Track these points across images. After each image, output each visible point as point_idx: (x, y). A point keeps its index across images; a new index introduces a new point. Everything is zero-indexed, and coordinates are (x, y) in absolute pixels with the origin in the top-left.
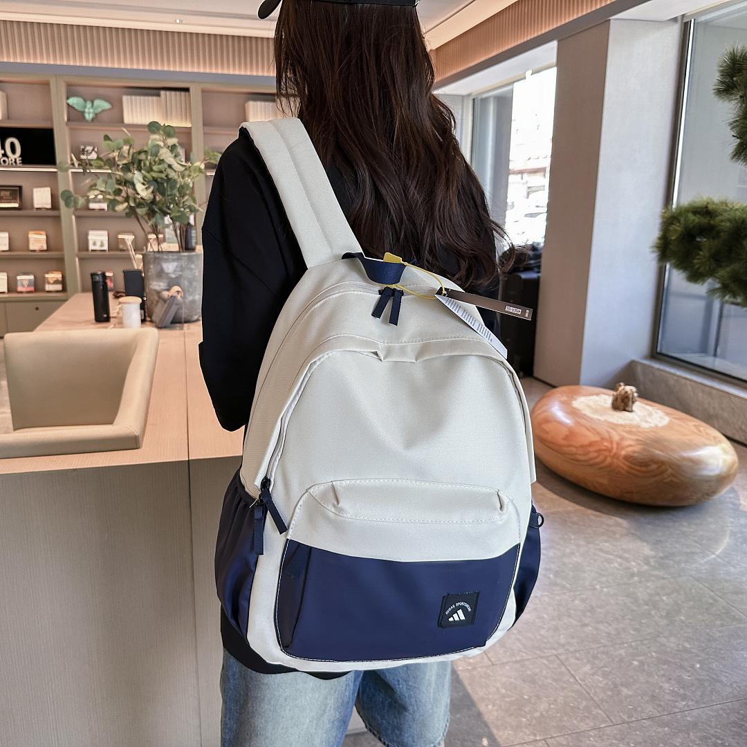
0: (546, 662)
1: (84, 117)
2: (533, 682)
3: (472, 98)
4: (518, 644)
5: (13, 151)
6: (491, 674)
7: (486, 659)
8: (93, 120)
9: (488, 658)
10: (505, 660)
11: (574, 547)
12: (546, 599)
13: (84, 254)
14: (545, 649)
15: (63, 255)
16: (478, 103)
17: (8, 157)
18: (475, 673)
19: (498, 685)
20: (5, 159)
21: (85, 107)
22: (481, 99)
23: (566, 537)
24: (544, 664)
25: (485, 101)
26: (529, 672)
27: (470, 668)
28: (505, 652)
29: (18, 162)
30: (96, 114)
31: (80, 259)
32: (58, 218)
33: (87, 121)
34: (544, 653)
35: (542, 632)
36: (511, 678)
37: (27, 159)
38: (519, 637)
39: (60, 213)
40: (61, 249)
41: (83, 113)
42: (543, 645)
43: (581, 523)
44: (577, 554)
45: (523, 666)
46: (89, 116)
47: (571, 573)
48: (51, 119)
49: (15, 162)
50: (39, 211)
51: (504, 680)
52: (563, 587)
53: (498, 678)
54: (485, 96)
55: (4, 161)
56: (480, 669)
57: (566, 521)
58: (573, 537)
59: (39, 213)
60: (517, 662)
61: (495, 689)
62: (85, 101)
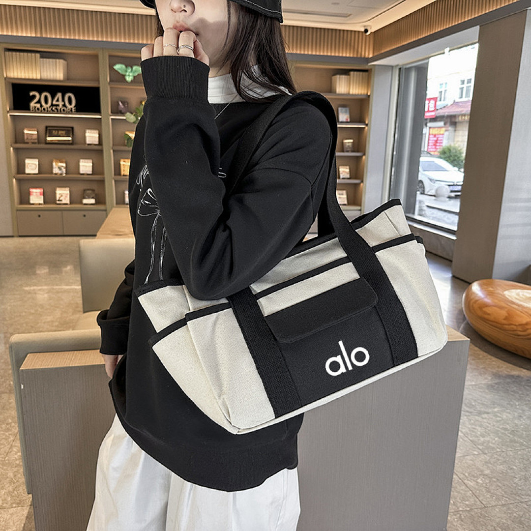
0: (525, 506)
1: (125, 79)
2: (521, 523)
3: (399, 67)
4: (500, 490)
5: (70, 103)
6: (487, 515)
7: (478, 503)
8: (132, 81)
9: (480, 501)
10: (494, 504)
11: (521, 411)
12: (511, 453)
13: (118, 178)
14: (523, 495)
15: (104, 178)
16: (404, 72)
17: (66, 107)
18: (473, 514)
19: (494, 524)
20: (64, 108)
21: (126, 71)
22: (405, 69)
23: (512, 403)
24: (525, 508)
25: (408, 70)
26: (515, 514)
27: (468, 509)
28: (492, 497)
29: (73, 111)
30: (134, 77)
31: (115, 181)
32: (101, 151)
33: (127, 82)
34: (523, 498)
35: (516, 480)
36: (502, 519)
37: (79, 109)
38: (500, 485)
39: (102, 148)
40: (103, 174)
41: (124, 76)
42: (520, 492)
43: (520, 392)
44: (525, 417)
45: (509, 509)
46: (129, 79)
47: (524, 433)
48: (98, 80)
49: (71, 111)
50: (89, 146)
51: (498, 520)
52: (522, 444)
53: (492, 518)
54: (408, 66)
55: (64, 110)
56: (476, 510)
57: (508, 390)
58: (517, 404)
59: (90, 147)
60: (503, 505)
61: (493, 528)
62: (127, 66)
